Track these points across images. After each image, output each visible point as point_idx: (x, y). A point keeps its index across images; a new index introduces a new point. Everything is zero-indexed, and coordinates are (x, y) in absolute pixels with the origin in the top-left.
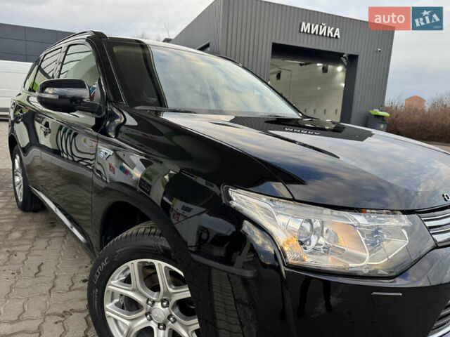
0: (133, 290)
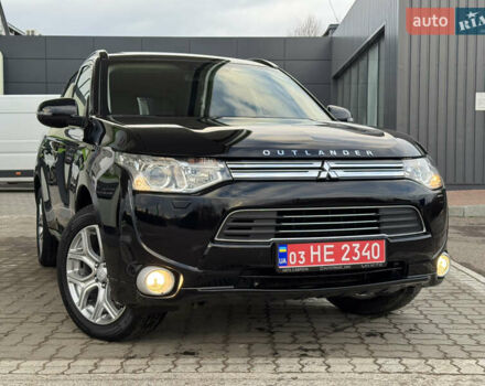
0: (84, 255)
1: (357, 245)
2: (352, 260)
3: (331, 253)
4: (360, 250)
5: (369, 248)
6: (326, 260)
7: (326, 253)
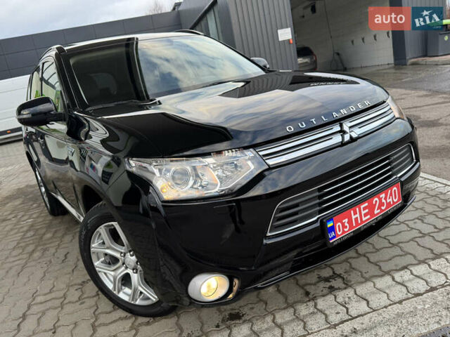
0: (108, 248)
1: (383, 196)
2: (382, 211)
3: (367, 211)
4: (386, 199)
5: (391, 194)
6: (364, 219)
7: (363, 213)
